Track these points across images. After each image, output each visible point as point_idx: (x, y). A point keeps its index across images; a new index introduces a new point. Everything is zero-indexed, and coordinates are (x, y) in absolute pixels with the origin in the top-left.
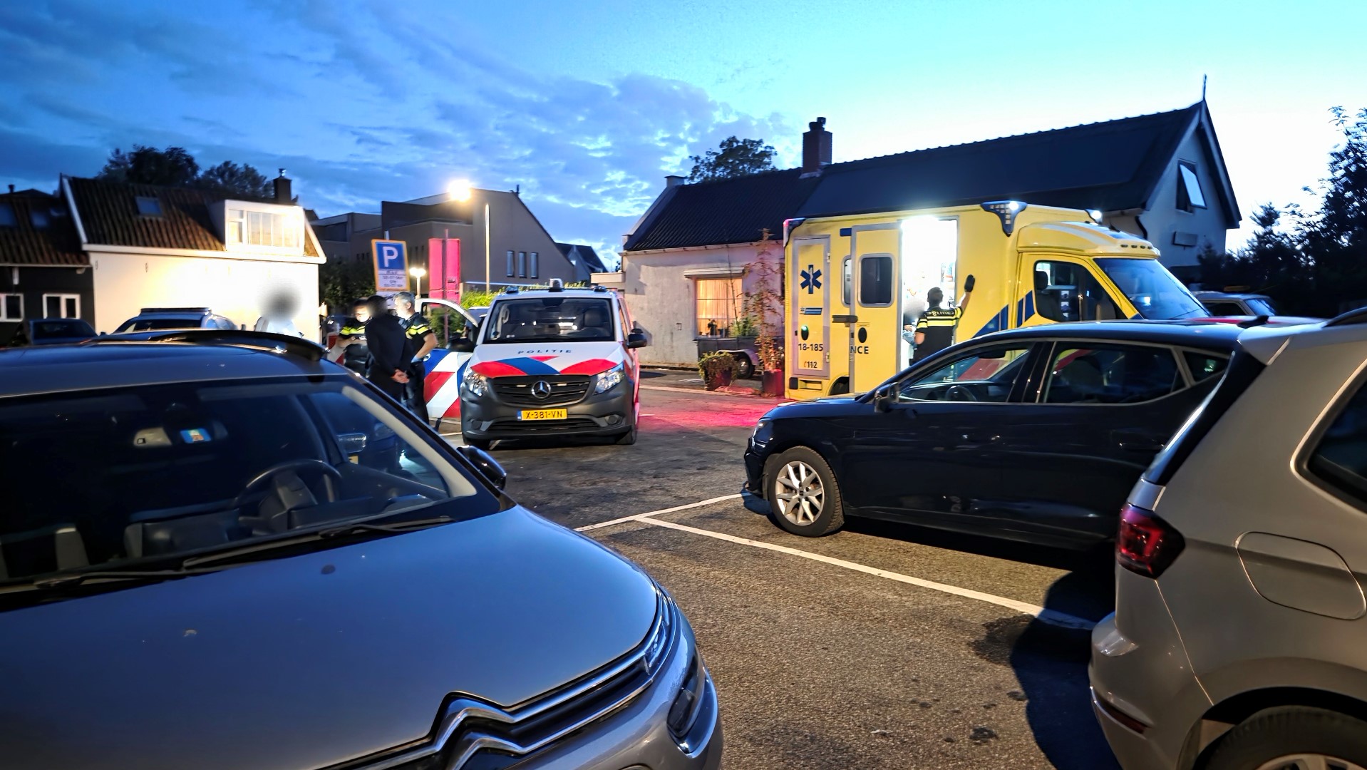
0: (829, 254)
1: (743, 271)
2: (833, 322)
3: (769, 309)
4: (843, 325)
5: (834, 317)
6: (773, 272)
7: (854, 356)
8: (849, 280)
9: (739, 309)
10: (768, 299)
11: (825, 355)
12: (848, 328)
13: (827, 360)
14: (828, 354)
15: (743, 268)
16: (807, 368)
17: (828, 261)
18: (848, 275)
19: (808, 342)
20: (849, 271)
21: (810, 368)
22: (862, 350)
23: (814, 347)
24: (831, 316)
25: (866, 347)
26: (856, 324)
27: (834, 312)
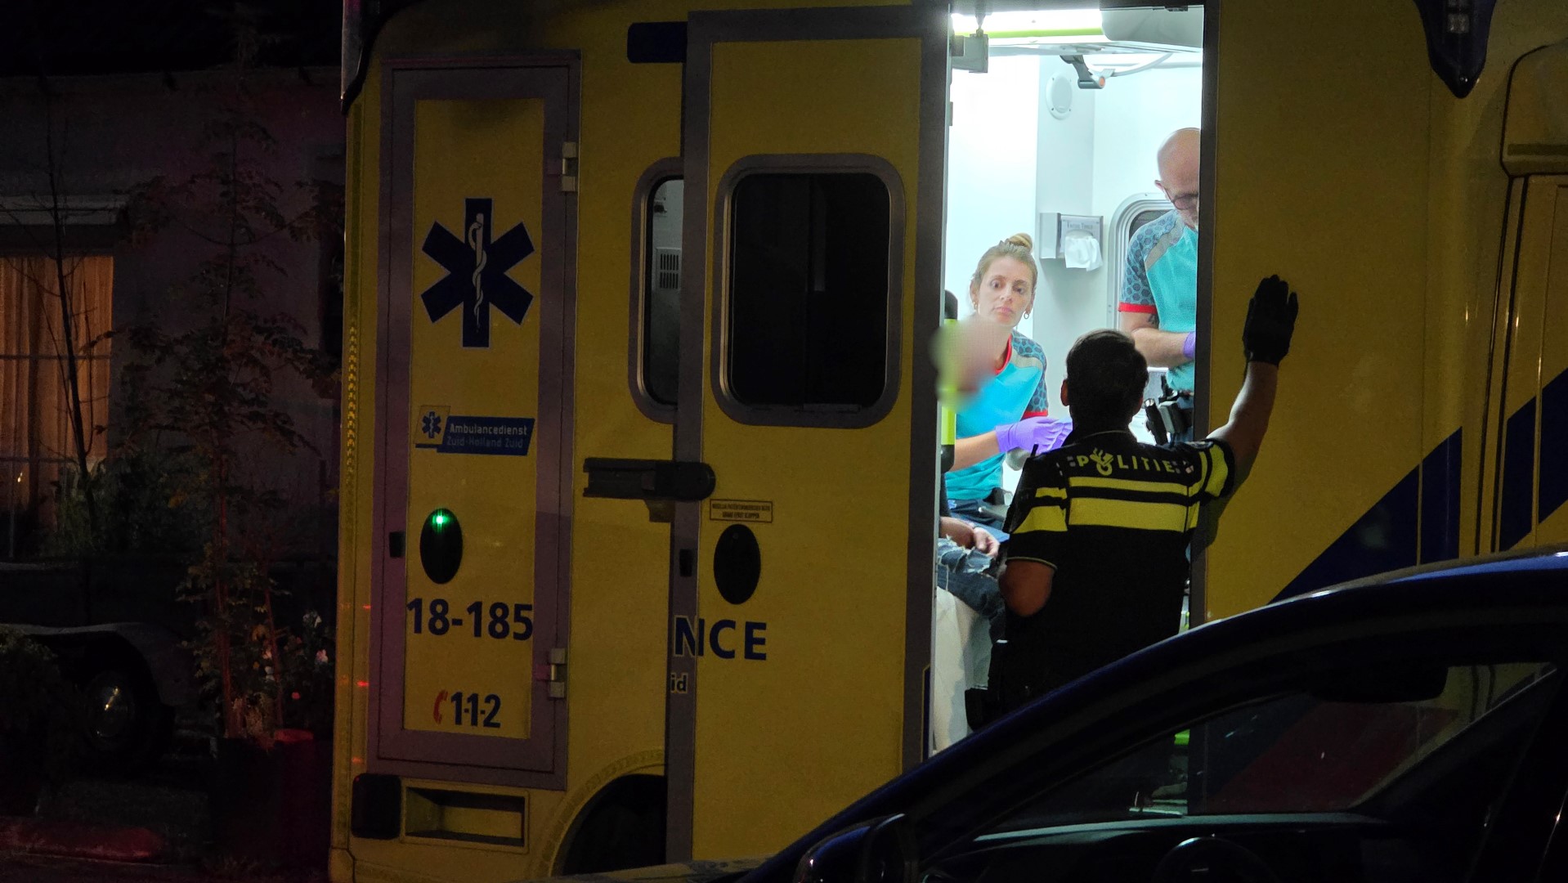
0: (568, 149)
1: (124, 213)
2: (588, 493)
3: (254, 417)
4: (637, 509)
5: (592, 465)
6: (281, 224)
7: (692, 667)
8: (668, 282)
9: (98, 412)
10: (254, 362)
11: (542, 659)
12: (665, 528)
13: (556, 690)
14: (558, 656)
15: (120, 202)
16: (448, 726)
17: (568, 184)
18: (668, 260)
19: (456, 593)
20: (670, 236)
21: (466, 728)
22: (731, 639)
23: (487, 619)
24: (578, 463)
25: (750, 627)
26: (705, 505)
27: (591, 443)
